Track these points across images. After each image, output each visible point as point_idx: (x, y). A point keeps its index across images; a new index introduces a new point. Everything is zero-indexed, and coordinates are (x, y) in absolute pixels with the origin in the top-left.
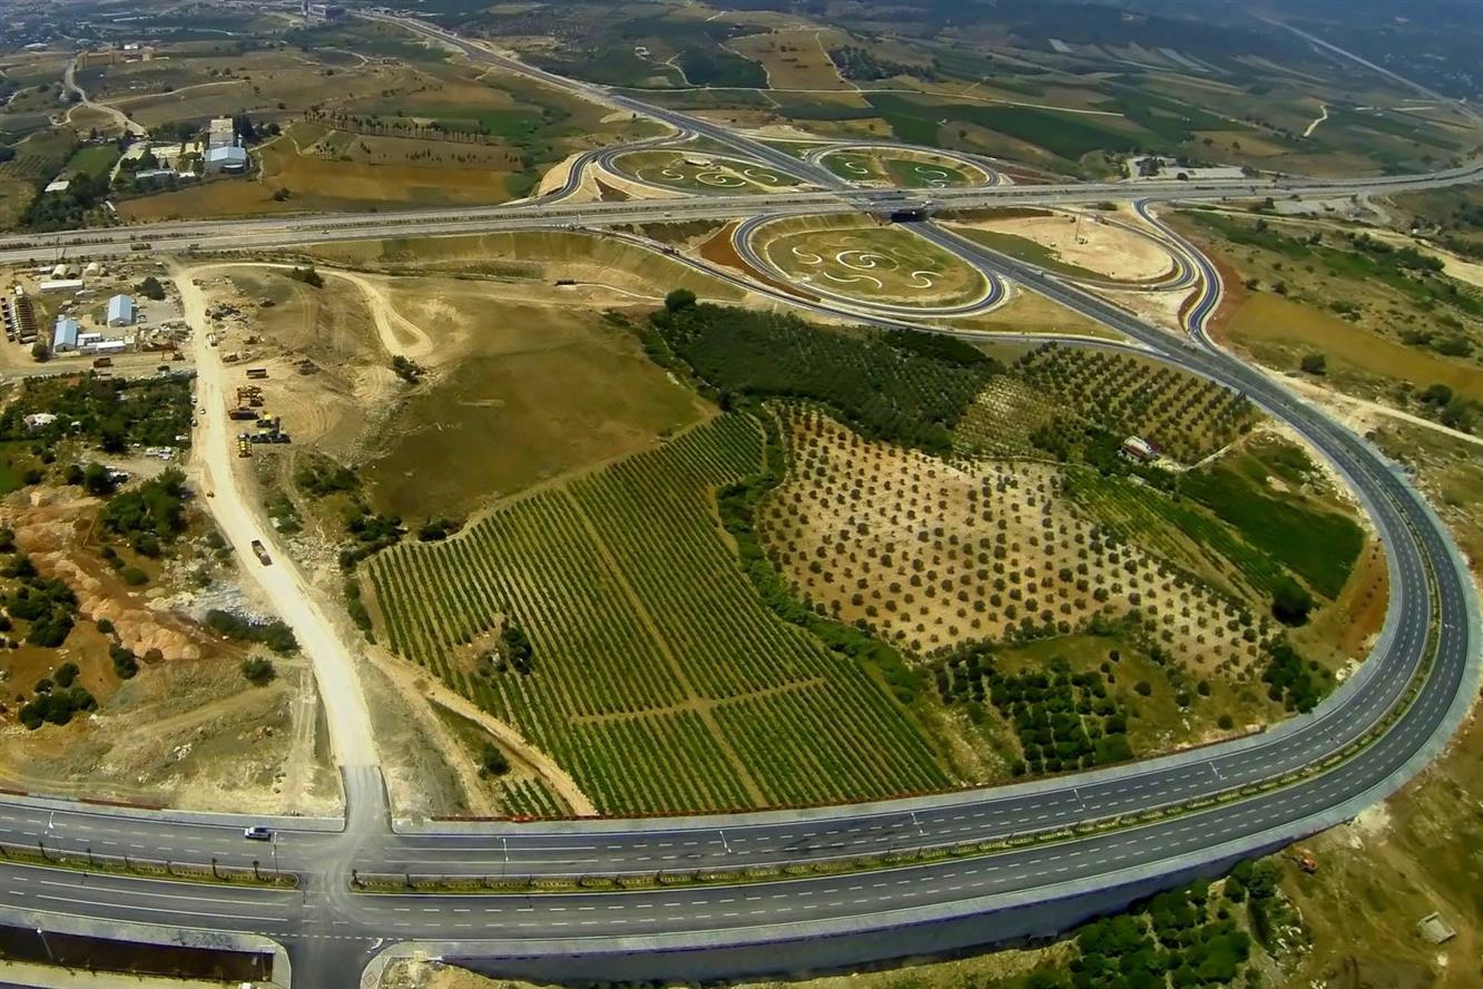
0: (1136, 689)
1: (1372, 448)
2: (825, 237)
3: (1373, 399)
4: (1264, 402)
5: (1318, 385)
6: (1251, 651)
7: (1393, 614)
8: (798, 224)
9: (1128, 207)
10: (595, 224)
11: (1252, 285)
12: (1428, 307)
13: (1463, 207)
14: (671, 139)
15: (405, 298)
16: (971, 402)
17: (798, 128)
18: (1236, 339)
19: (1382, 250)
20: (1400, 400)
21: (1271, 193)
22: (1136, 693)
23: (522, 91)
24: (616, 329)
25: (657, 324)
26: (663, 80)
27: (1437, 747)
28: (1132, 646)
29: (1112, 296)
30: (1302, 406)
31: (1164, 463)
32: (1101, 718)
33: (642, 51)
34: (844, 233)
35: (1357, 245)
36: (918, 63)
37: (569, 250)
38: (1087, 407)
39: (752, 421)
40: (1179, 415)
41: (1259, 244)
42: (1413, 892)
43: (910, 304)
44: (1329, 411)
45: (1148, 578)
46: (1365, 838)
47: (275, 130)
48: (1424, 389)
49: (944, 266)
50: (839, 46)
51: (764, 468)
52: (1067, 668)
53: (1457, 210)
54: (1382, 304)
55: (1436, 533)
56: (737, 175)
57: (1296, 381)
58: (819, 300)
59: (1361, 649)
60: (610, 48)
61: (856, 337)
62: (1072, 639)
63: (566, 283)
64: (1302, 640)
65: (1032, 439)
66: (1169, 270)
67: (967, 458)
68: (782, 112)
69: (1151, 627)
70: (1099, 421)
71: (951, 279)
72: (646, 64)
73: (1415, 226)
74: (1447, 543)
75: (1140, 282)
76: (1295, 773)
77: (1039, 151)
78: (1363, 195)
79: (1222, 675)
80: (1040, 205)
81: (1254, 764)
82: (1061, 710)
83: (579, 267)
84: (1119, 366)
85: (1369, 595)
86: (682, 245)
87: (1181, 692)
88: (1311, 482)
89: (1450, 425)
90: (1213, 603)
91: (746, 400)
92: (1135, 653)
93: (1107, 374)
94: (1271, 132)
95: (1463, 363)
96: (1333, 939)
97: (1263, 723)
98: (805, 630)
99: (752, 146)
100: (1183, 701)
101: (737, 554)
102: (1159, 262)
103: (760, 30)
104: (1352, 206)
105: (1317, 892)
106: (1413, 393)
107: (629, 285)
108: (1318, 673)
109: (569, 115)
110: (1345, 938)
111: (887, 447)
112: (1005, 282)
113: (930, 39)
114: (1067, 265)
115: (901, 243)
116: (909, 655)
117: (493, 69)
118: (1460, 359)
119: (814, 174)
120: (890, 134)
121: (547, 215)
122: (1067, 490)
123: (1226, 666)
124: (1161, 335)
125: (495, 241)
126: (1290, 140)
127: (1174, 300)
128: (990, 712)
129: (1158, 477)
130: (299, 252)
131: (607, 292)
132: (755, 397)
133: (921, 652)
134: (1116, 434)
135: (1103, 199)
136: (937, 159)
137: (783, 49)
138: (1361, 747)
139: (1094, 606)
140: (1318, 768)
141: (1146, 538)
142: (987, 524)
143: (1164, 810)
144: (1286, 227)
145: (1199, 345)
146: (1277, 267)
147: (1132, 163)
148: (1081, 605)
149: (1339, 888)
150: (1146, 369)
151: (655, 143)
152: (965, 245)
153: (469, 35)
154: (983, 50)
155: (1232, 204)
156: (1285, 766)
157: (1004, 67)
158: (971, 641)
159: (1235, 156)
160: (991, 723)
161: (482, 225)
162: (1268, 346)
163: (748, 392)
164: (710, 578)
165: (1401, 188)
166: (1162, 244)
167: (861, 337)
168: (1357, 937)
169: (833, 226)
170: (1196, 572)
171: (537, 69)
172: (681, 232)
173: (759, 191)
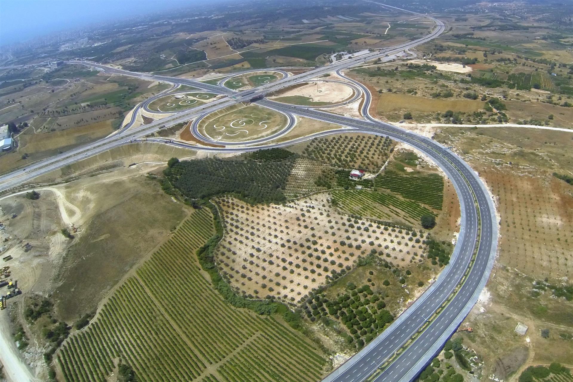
0: (384, 284)
1: (435, 142)
2: (226, 117)
3: (430, 122)
4: (395, 136)
5: (411, 123)
6: (420, 247)
7: (462, 207)
8: (216, 114)
9: (334, 74)
10: (140, 137)
11: (380, 92)
12: (436, 83)
13: (436, 46)
14: (171, 90)
15: (70, 193)
16: (289, 175)
17: (216, 73)
18: (380, 114)
19: (417, 67)
20: (438, 120)
21: (380, 56)
22: (384, 286)
23: (121, 81)
24: (151, 182)
25: (167, 176)
26: (171, 65)
27: (494, 254)
28: (377, 265)
29: (334, 110)
30: (408, 133)
31: (368, 176)
32: (374, 304)
33: (163, 56)
34: (233, 113)
35: (409, 67)
36: (258, 38)
37: (131, 151)
38: (333, 162)
39: (207, 211)
40: (368, 153)
41: (379, 75)
42: (508, 318)
43: (260, 138)
44: (417, 132)
45: (374, 232)
46: (484, 306)
47: (26, 125)
48: (444, 113)
49: (271, 117)
50: (230, 39)
51: (214, 232)
52: (355, 287)
53: (434, 47)
54: (422, 86)
55: (464, 167)
56: (195, 98)
57: (404, 124)
58: (225, 147)
59: (457, 227)
60: (152, 57)
61: (241, 160)
62: (353, 272)
63: (132, 165)
64: (436, 233)
65: (315, 183)
66: (352, 94)
67: (293, 201)
68: (211, 68)
69: (381, 253)
70: (339, 167)
71: (274, 122)
72: (164, 61)
73: (424, 56)
74: (469, 169)
75: (343, 101)
76: (452, 293)
77: (301, 60)
78: (406, 49)
79: (413, 263)
80: (304, 81)
81: (437, 297)
82: (358, 307)
83: (136, 157)
84: (342, 140)
85: (452, 203)
86: (173, 136)
87: (401, 278)
88: (420, 164)
89: (456, 123)
90: (400, 232)
91: (203, 201)
92: (378, 268)
93: (338, 145)
94: (375, 35)
95: (452, 99)
96: (489, 355)
97: (434, 277)
98: (246, 310)
99: (201, 85)
100: (403, 282)
101: (210, 281)
102: (348, 92)
103: (202, 39)
104: (404, 54)
105: (477, 338)
106: (441, 115)
107: (155, 160)
108: (446, 245)
109: (137, 88)
110: (493, 352)
111: (260, 206)
112: (295, 116)
113: (264, 28)
114: (316, 102)
115: (255, 111)
116: (291, 305)
117: (113, 75)
118: (451, 98)
119: (221, 90)
120: (249, 66)
121: (122, 138)
122: (334, 203)
123: (413, 258)
124: (354, 121)
125: (103, 155)
126: (380, 37)
127: (355, 105)
128: (331, 318)
129: (366, 183)
130: (30, 183)
131: (147, 165)
132: (206, 198)
133: (295, 302)
134: (347, 170)
135: (325, 73)
136: (266, 72)
137: (211, 44)
138: (470, 268)
139: (358, 253)
140: (459, 286)
141: (369, 212)
142: (307, 230)
143: (411, 338)
144: (386, 66)
145: (368, 121)
146: (387, 82)
147: (333, 57)
148: (352, 255)
149: (484, 332)
150: (352, 138)
151: (165, 93)
152: (279, 105)
153: (106, 63)
154: (280, 28)
155: (368, 63)
156: (447, 293)
157: (288, 33)
158: (314, 290)
159: (365, 46)
160: (333, 323)
161: (97, 150)
162: (391, 113)
163: (203, 197)
164: (202, 298)
165: (416, 44)
166: (347, 84)
167: (243, 159)
168: (497, 349)
169: (229, 111)
170: (390, 221)
171: (128, 71)
172: (172, 131)
173: (202, 103)
